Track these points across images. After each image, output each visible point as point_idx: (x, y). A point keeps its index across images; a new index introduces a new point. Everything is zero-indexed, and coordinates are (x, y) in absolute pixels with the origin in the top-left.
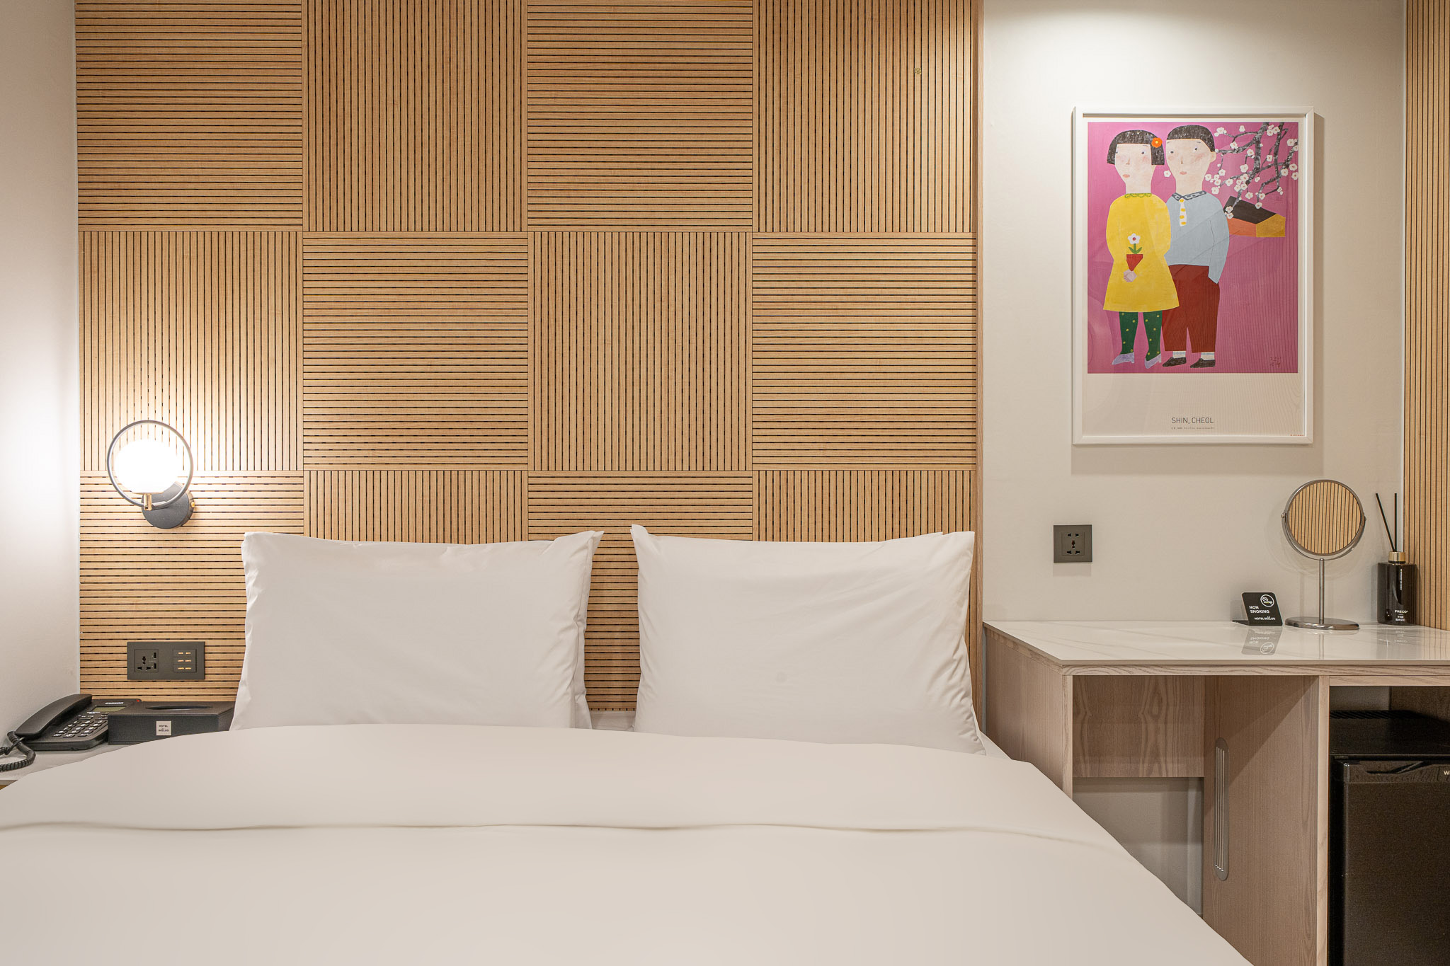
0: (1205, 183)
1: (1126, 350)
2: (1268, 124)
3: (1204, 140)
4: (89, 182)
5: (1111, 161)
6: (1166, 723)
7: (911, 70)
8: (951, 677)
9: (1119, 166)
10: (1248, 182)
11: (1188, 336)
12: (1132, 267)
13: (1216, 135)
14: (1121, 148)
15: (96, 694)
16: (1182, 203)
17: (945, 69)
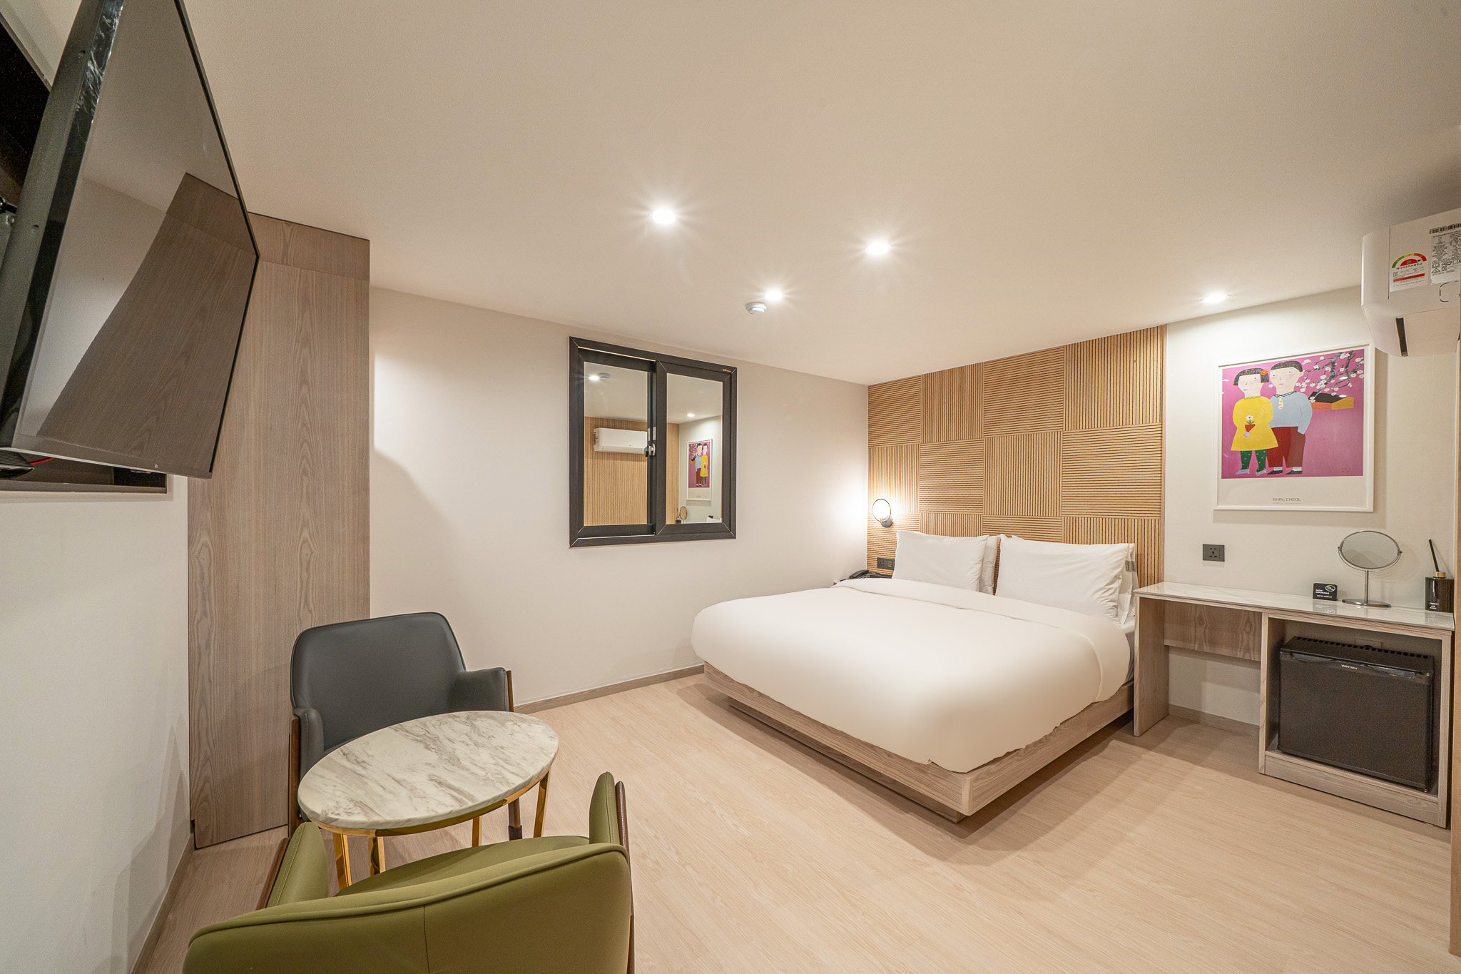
0: (1296, 387)
1: (1244, 468)
2: (1341, 353)
3: (1295, 367)
4: (870, 435)
5: (1236, 384)
6: (1254, 636)
7: (1132, 361)
8: (1104, 592)
9: (1240, 385)
10: (1326, 384)
11: (1284, 460)
12: (1248, 430)
13: (1304, 363)
14: (1241, 378)
15: (870, 570)
16: (1280, 398)
17: (1148, 358)
